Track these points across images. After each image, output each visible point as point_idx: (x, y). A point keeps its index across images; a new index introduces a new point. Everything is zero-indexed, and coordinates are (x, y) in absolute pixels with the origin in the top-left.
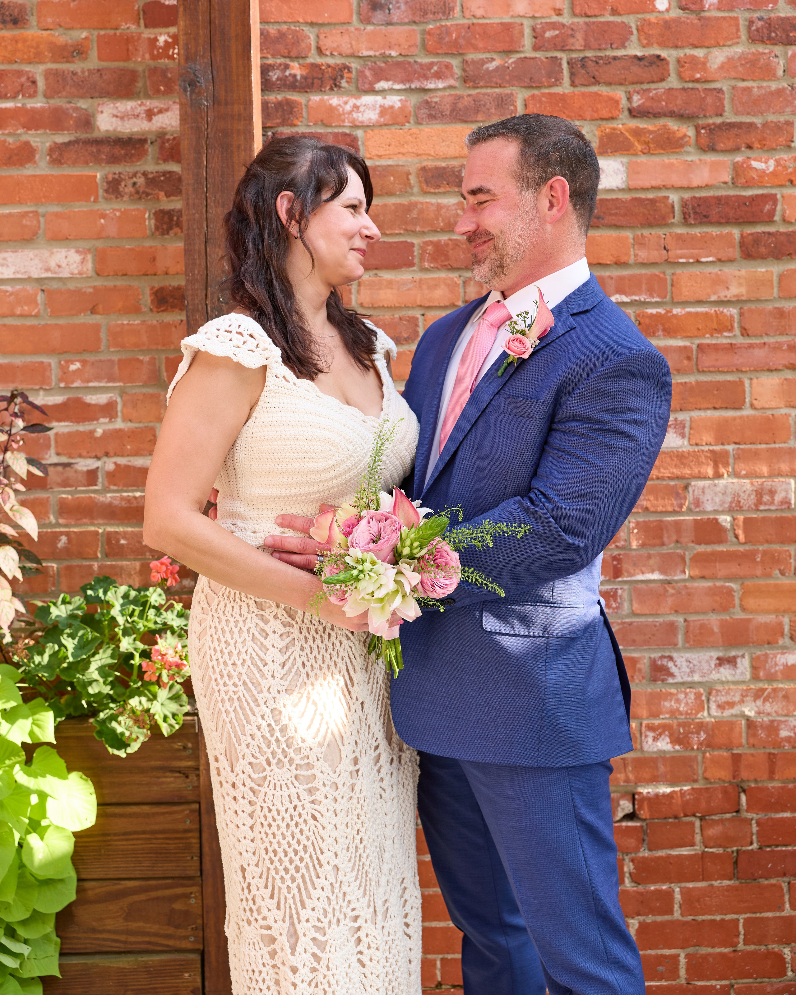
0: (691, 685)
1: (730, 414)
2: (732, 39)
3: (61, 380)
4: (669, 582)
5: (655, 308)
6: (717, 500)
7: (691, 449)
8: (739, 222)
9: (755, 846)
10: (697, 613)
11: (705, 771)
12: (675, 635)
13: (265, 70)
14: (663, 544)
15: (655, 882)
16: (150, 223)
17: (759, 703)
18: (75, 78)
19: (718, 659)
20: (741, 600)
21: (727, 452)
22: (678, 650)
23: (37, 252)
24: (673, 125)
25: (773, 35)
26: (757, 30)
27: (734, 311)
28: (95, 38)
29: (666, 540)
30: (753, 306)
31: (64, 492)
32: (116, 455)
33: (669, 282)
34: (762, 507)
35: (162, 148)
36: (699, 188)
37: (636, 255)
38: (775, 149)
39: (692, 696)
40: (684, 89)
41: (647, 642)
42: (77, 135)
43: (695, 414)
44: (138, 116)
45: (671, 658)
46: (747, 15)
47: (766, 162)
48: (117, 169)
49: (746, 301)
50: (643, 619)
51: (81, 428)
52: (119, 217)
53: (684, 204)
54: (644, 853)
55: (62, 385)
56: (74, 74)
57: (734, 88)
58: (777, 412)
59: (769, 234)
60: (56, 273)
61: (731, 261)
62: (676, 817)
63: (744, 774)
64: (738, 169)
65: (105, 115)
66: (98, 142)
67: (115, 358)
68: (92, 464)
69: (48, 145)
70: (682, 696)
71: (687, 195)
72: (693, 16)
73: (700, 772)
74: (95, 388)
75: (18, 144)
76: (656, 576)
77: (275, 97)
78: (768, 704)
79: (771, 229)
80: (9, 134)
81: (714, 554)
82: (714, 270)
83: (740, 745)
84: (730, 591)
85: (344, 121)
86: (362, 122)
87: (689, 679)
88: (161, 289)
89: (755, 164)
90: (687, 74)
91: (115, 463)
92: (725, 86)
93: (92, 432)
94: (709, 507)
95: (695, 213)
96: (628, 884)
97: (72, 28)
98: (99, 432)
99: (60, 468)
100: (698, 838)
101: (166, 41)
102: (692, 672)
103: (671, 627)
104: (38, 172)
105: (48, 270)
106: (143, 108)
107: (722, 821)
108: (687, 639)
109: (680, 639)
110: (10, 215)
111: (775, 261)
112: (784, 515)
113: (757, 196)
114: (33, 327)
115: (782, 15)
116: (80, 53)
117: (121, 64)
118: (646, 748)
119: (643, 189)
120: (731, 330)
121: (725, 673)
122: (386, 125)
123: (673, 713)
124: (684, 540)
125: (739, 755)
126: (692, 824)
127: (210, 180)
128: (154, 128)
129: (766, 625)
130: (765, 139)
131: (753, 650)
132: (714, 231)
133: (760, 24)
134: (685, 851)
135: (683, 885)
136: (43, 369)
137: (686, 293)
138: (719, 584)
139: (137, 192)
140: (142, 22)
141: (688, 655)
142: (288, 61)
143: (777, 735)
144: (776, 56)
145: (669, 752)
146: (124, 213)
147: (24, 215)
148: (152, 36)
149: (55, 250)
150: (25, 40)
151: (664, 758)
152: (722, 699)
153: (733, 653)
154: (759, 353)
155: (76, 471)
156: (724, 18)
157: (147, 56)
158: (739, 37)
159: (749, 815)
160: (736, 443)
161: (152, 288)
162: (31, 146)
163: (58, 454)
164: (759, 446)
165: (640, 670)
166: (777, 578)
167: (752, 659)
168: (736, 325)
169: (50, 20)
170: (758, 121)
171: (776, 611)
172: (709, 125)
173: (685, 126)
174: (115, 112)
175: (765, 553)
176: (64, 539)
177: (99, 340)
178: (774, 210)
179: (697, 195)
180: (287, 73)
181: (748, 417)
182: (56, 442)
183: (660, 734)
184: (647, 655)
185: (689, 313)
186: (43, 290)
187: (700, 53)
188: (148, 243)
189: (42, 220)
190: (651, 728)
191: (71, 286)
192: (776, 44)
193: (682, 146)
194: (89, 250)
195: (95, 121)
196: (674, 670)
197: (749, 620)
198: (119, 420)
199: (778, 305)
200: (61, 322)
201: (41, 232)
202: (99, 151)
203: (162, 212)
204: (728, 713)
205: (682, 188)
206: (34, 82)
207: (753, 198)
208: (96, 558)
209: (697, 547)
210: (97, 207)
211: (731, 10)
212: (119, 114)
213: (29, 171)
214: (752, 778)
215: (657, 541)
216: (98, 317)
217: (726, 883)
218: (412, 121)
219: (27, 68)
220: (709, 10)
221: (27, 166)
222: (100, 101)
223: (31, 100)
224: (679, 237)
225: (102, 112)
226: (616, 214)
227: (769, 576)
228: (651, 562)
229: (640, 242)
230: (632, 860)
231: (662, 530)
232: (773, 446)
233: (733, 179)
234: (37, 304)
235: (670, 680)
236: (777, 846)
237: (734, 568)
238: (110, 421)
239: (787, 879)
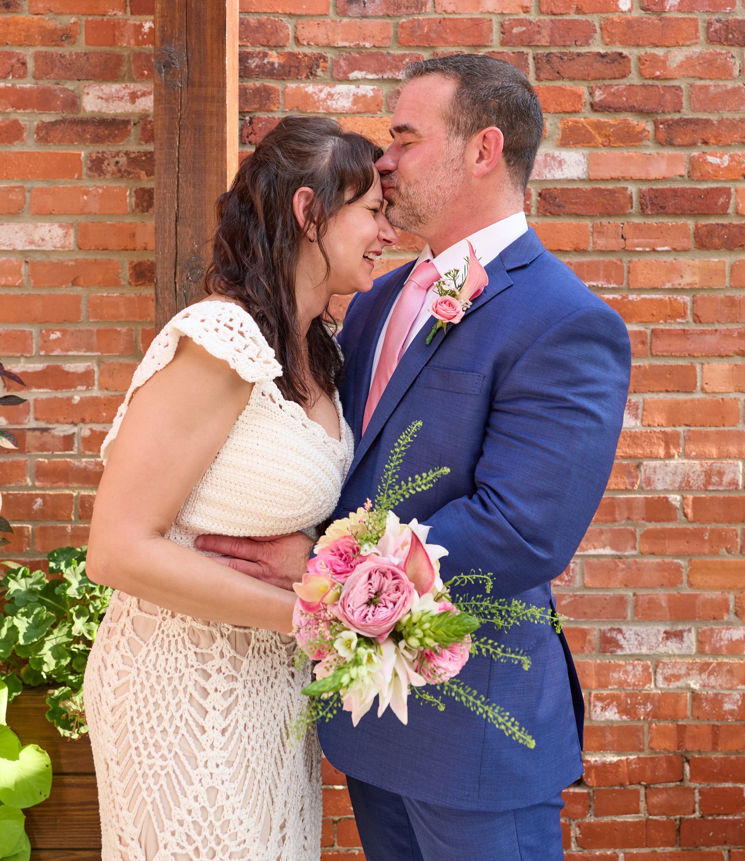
0: (639, 657)
1: (682, 397)
2: (691, 39)
3: (41, 348)
4: (620, 558)
5: (612, 293)
6: (668, 479)
7: (643, 430)
8: (693, 213)
9: (697, 815)
10: (646, 587)
11: (650, 742)
12: (625, 608)
13: (243, 58)
14: (615, 521)
15: (600, 847)
16: (131, 200)
17: (704, 676)
18: (63, 60)
19: (665, 632)
20: (689, 576)
21: (678, 434)
22: (627, 623)
23: (22, 225)
24: (633, 119)
25: (730, 36)
26: (715, 31)
27: (687, 299)
28: (83, 23)
29: (617, 516)
30: (705, 294)
31: (41, 456)
32: (92, 421)
33: (626, 269)
34: (711, 488)
35: (144, 129)
36: (657, 180)
37: (594, 243)
38: (729, 145)
39: (640, 668)
40: (644, 86)
41: (597, 615)
42: (64, 115)
43: (648, 396)
44: (122, 98)
45: (620, 631)
46: (706, 17)
47: (721, 158)
48: (101, 148)
49: (699, 289)
50: (594, 593)
51: (61, 394)
52: (102, 194)
53: (642, 195)
54: (591, 819)
55: (43, 353)
56: (62, 56)
57: (691, 86)
58: (726, 397)
59: (723, 225)
60: (39, 246)
61: (685, 250)
62: (622, 785)
63: (689, 745)
64: (693, 163)
65: (91, 96)
66: (83, 122)
67: (94, 328)
68: (69, 429)
69: (35, 123)
70: (630, 668)
71: (645, 187)
72: (654, 17)
73: (646, 742)
74: (73, 356)
75: (7, 122)
76: (608, 551)
77: (252, 84)
78: (712, 678)
79: (725, 221)
81: (663, 531)
82: (669, 259)
83: (685, 717)
84: (678, 567)
85: (319, 108)
86: (335, 109)
87: (637, 652)
88: (140, 264)
89: (710, 159)
90: (647, 72)
91: (91, 430)
92: (683, 84)
93: (70, 399)
94: (660, 486)
95: (652, 204)
96: (574, 848)
97: (61, 14)
98: (77, 399)
99: (38, 433)
100: (643, 805)
101: (150, 28)
102: (640, 644)
103: (621, 601)
104: (26, 150)
105: (32, 242)
106: (127, 91)
107: (666, 789)
108: (636, 613)
109: (629, 612)
111: (728, 252)
112: (732, 495)
113: (712, 189)
114: (15, 297)
115: (740, 18)
116: (69, 37)
117: (107, 49)
118: (594, 717)
119: (603, 180)
120: (684, 316)
121: (672, 647)
122: (358, 113)
123: (621, 684)
124: (635, 517)
125: (684, 727)
126: (637, 792)
127: (182, 161)
128: (137, 110)
129: (712, 601)
130: (720, 135)
131: (699, 625)
132: (670, 221)
133: (718, 25)
134: (630, 818)
135: (627, 850)
136: (25, 337)
137: (642, 280)
138: (668, 560)
139: (119, 171)
140: (128, 9)
141: (636, 628)
142: (266, 50)
143: (721, 708)
144: (733, 57)
145: (617, 722)
146: (107, 190)
147: (11, 190)
148: (138, 23)
149: (39, 224)
150: (16, 24)
151: (611, 728)
152: (669, 672)
153: (680, 628)
154: (711, 340)
155: (53, 436)
156: (684, 19)
157: (132, 42)
158: (698, 38)
159: (692, 785)
160: (686, 425)
161: (131, 263)
162: (19, 124)
163: (37, 419)
164: (709, 429)
165: (590, 641)
166: (724, 556)
167: (698, 634)
168: (689, 312)
169: (40, 5)
170: (714, 118)
171: (722, 588)
172: (667, 121)
173: (644, 121)
174: (100, 94)
175: (712, 531)
176: (39, 501)
177: (79, 311)
178: (728, 203)
179: (655, 187)
180: (266, 61)
181: (698, 400)
182: (35, 407)
183: (608, 705)
184: (597, 627)
185: (644, 300)
186: (27, 262)
187: (660, 52)
188: (128, 220)
189: (28, 195)
190: (599, 698)
191: (54, 259)
192: (733, 45)
193: (641, 140)
194: (72, 225)
195: (81, 102)
196: (622, 642)
197: (696, 596)
198: (96, 388)
199: (729, 294)
200: (43, 292)
201: (26, 206)
202: (84, 131)
203: (143, 190)
204: (673, 685)
205: (640, 180)
206: (24, 64)
207: (708, 191)
208: (69, 520)
209: (648, 524)
210: (80, 184)
211: (691, 12)
212: (104, 96)
213: (16, 148)
214: (696, 749)
215: (609, 518)
216: (79, 288)
217: (669, 849)
218: (383, 110)
219: (17, 50)
220: (670, 11)
221: (15, 143)
222: (87, 83)
223: (20, 81)
224: (637, 227)
225: (88, 94)
226: (576, 203)
227: (716, 553)
228: (603, 537)
229: (598, 231)
230: (579, 826)
231: (614, 507)
232: (722, 428)
233: (689, 172)
234: (21, 275)
235: (619, 652)
236: (718, 815)
237: (683, 546)
238: (87, 389)
239: (727, 847)
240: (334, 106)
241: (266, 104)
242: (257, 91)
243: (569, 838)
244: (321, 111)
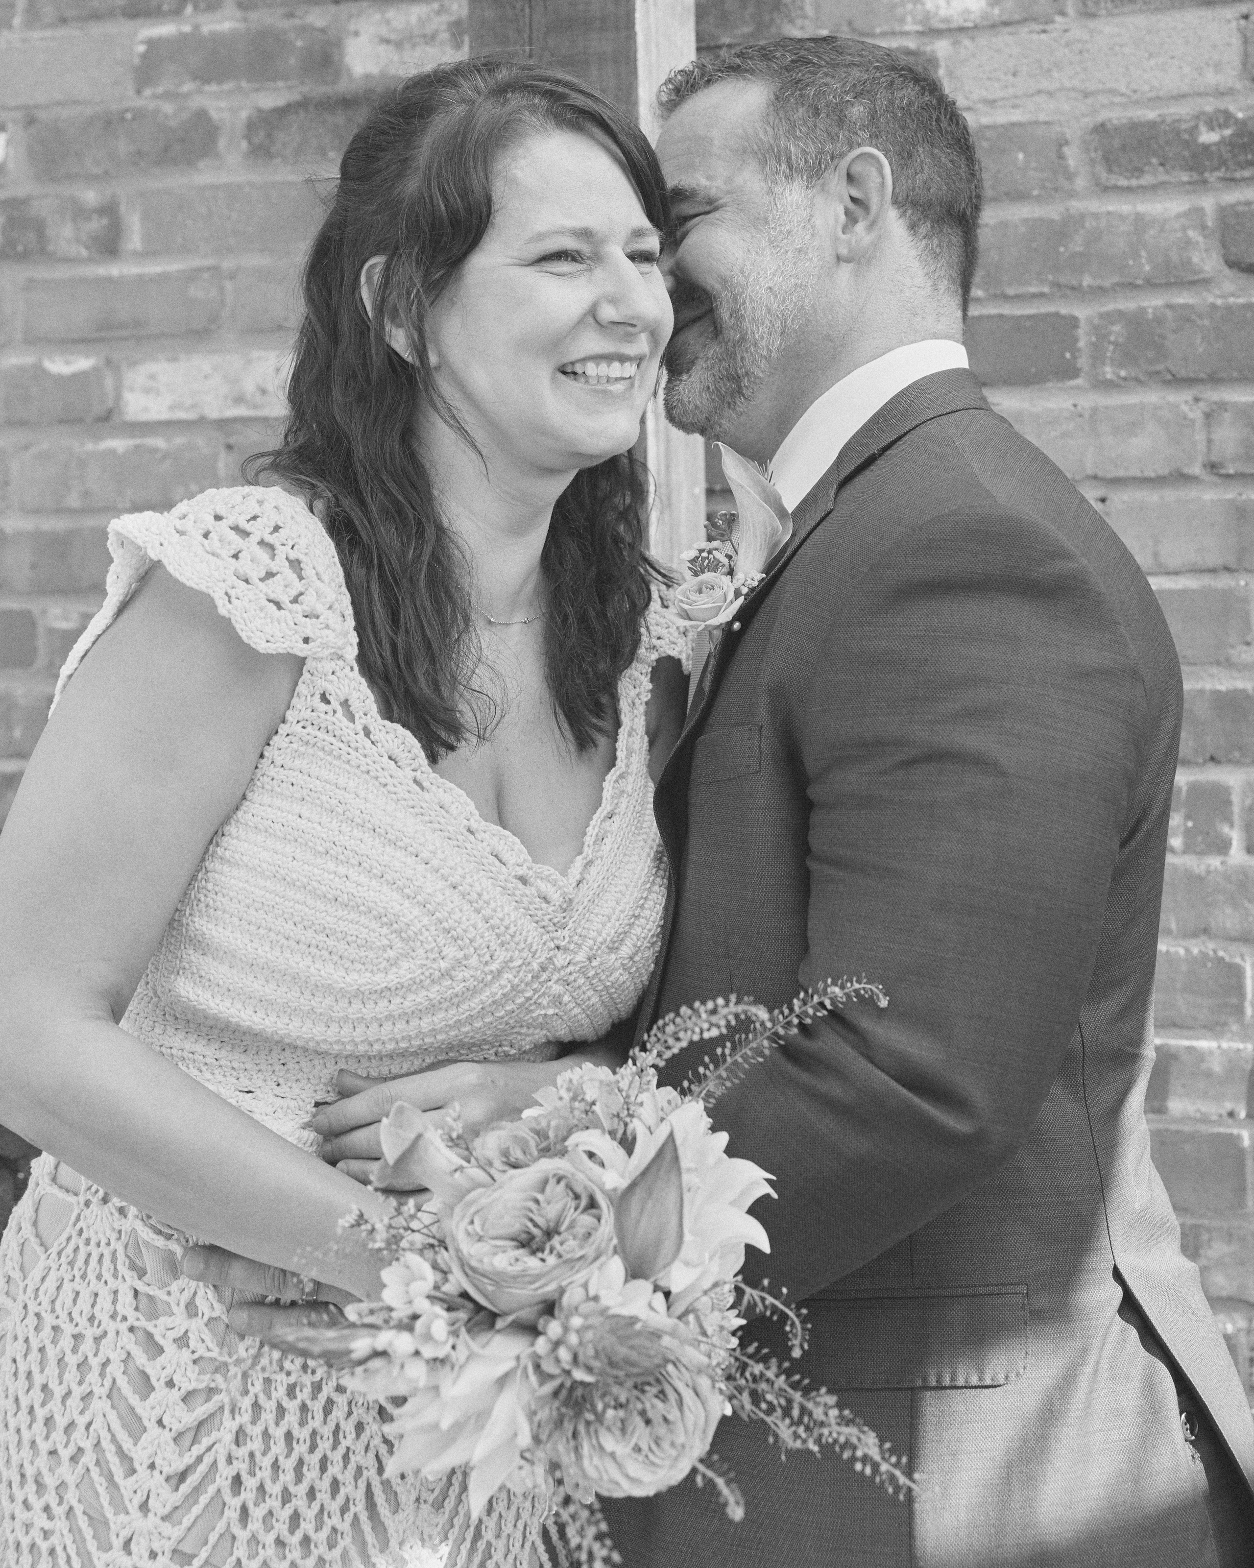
23: (218, 358)
42: (306, 89)
44: (433, 37)
60: (255, 407)
65: (363, 39)
69: (244, 114)
75: (185, 116)
80: (167, 96)
85: (902, 20)
86: (947, 20)
104: (224, 178)
105: (239, 400)
110: (164, 277)
122: (1006, 24)
147: (192, 275)
149: (255, 354)
162: (209, 120)
174: (384, 31)
186: (229, 447)
189: (229, 285)
195: (342, 55)
201: (225, 313)
212: (393, 36)
213: (204, 176)
218: (1070, 10)
221: (201, 164)
222: (356, 7)
223: (210, 16)
225: (356, 34)
240: (943, 13)
241: (772, 20)
244: (908, 27)
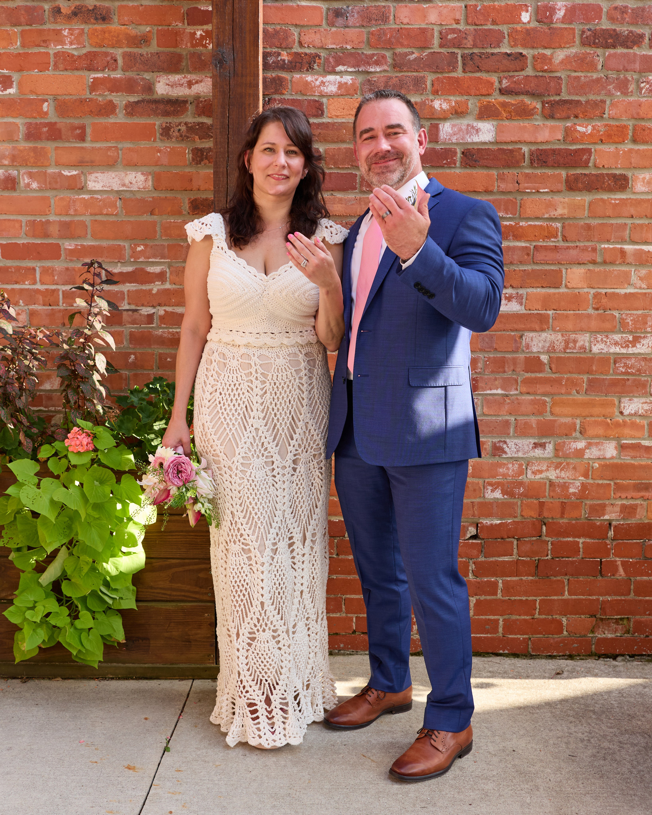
0: (516, 459)
1: (552, 291)
2: (570, 43)
3: (131, 257)
4: (507, 396)
5: (508, 221)
6: (540, 345)
7: (525, 312)
8: (566, 166)
9: (549, 557)
10: (523, 415)
11: (522, 511)
12: (509, 428)
13: (265, 55)
14: (505, 372)
15: (487, 576)
16: (189, 156)
17: (558, 471)
18: (142, 58)
19: (534, 443)
20: (551, 408)
21: (548, 315)
22: (510, 438)
23: (117, 173)
24: (527, 100)
25: (597, 41)
26: (587, 37)
27: (559, 225)
28: (155, 31)
29: (506, 369)
30: (571, 222)
31: (133, 328)
32: (165, 305)
33: (518, 204)
34: (568, 351)
35: (197, 107)
36: (542, 143)
37: (498, 187)
38: (592, 119)
39: (517, 466)
40: (536, 76)
41: (491, 432)
42: (143, 97)
43: (530, 290)
44: (182, 85)
45: (505, 442)
46: (581, 27)
47: (586, 127)
48: (169, 120)
49: (567, 219)
50: (489, 418)
51: (144, 287)
52: (169, 152)
53: (531, 153)
54: (482, 559)
55: (132, 260)
56: (142, 55)
57: (569, 76)
58: (581, 291)
59: (585, 174)
60: (128, 187)
61: (559, 192)
62: (502, 538)
63: (546, 514)
64: (568, 132)
65: (161, 83)
66: (156, 102)
67: (166, 244)
68: (151, 310)
69: (124, 103)
70: (510, 466)
71: (533, 148)
72: (545, 27)
73: (519, 512)
74: (152, 262)
75: (105, 102)
76: (500, 391)
77: (272, 74)
78: (563, 472)
79: (587, 172)
80: (100, 95)
81: (536, 378)
82: (548, 197)
83: (545, 496)
84: (545, 402)
85: (315, 92)
86: (326, 93)
87: (516, 455)
88: (196, 200)
89: (579, 128)
90: (539, 67)
91: (165, 310)
92: (562, 75)
93: (151, 290)
94: (535, 350)
95: (538, 160)
96: (471, 576)
97: (140, 24)
98: (154, 291)
99: (130, 313)
100: (515, 551)
101: (201, 35)
102: (518, 451)
103: (507, 423)
104: (118, 121)
105: (124, 185)
106: (186, 79)
107: (530, 541)
108: (515, 432)
109: (512, 430)
110: (100, 149)
111: (588, 193)
112: (582, 356)
113: (579, 149)
114: (113, 222)
115: (604, 27)
116: (146, 41)
117: (172, 50)
118: (487, 495)
119: (506, 143)
120: (556, 237)
121: (538, 452)
122: (342, 95)
123: (505, 476)
124: (518, 370)
125: (544, 502)
126: (512, 543)
127: (230, 126)
128: (192, 93)
129: (565, 424)
130: (586, 111)
131: (556, 439)
132: (549, 172)
133: (589, 33)
134: (506, 559)
135: (504, 578)
136: (120, 249)
137: (529, 212)
138: (538, 397)
139: (181, 136)
140: (186, 21)
141: (516, 441)
142: (280, 50)
143: (568, 491)
144: (598, 56)
145: (501, 499)
146: (173, 149)
147: (109, 148)
148: (192, 31)
149: (128, 173)
150: (110, 32)
151: (497, 503)
152: (535, 468)
153: (544, 441)
154: (573, 253)
155: (140, 315)
156: (566, 29)
157: (189, 45)
158: (574, 42)
159: (547, 539)
160: (554, 310)
161: (189, 199)
162: (113, 103)
163: (129, 304)
164: (569, 312)
165: (486, 449)
166: (575, 395)
167: (555, 445)
168: (559, 234)
169: (126, 18)
170: (583, 99)
171: (572, 416)
172: (551, 101)
173: (535, 102)
174: (168, 82)
175: (568, 379)
176: (133, 357)
177: (155, 232)
178: (589, 159)
179: (540, 148)
180: (279, 59)
181: (563, 293)
182: (128, 296)
183: (496, 488)
184: (490, 440)
185: (530, 225)
186: (120, 198)
187: (548, 52)
188: (187, 170)
189: (120, 152)
190: (490, 484)
191: (138, 196)
192: (598, 47)
193: (533, 115)
194: (150, 173)
195: (155, 87)
196: (507, 449)
197: (555, 421)
198: (168, 283)
199: (587, 222)
200: (132, 219)
201: (119, 160)
202: (157, 107)
203: (197, 149)
204: (538, 477)
205: (531, 143)
206: (116, 61)
207: (576, 151)
208: (152, 369)
209: (526, 374)
210: (155, 145)
211: (571, 23)
212: (170, 83)
213: (112, 120)
214: (550, 516)
215: (501, 370)
216: (155, 217)
217: (531, 578)
218: (359, 93)
219: (111, 51)
220: (556, 22)
221: (111, 116)
222: (158, 74)
223: (113, 73)
224: (527, 175)
225: (159, 82)
226: (487, 159)
227: (569, 394)
228: (497, 383)
229: (501, 178)
230: (474, 563)
231: (504, 363)
232: (578, 312)
233: (564, 137)
234: (117, 208)
235: (504, 456)
236: (563, 557)
237: (548, 389)
238: (162, 284)
239: (567, 577)
240: (325, 91)
241: (279, 89)
242: (273, 80)
243: (469, 570)
244: (316, 94)
